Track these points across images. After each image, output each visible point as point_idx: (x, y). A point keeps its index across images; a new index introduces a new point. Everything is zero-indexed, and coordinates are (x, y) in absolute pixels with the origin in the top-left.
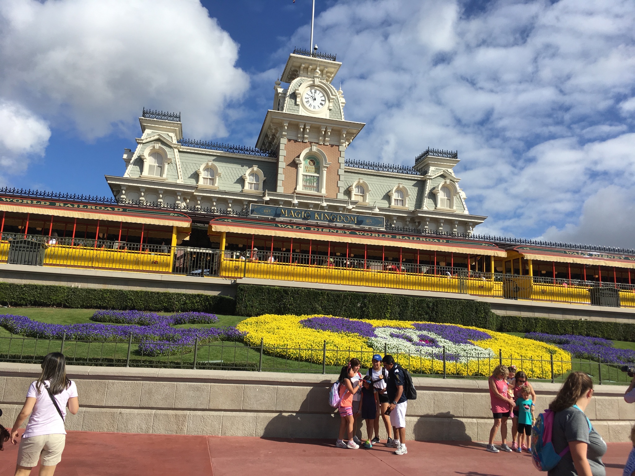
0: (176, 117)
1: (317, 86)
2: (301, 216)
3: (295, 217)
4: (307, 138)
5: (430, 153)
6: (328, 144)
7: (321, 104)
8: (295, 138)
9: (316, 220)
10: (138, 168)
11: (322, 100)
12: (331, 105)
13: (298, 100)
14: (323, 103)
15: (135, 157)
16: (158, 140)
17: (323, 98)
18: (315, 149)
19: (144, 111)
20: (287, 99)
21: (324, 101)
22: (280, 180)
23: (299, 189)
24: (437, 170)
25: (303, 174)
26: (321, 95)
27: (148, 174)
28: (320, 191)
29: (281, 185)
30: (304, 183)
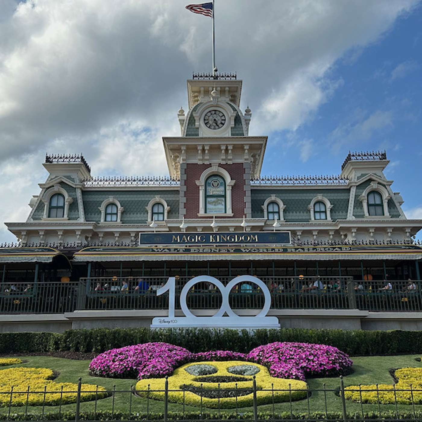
0: (78, 158)
1: (216, 107)
2: (195, 240)
3: (188, 242)
4: (207, 160)
5: (352, 158)
6: (231, 162)
7: (221, 123)
9: (211, 243)
10: (40, 211)
11: (222, 120)
12: (233, 123)
13: (197, 123)
14: (223, 122)
15: (37, 201)
16: (62, 182)
17: (223, 118)
19: (47, 157)
21: (225, 120)
22: (181, 206)
23: (202, 212)
24: (363, 175)
25: (206, 197)
26: (221, 115)
27: (49, 217)
28: (226, 212)
29: (182, 211)
30: (209, 206)
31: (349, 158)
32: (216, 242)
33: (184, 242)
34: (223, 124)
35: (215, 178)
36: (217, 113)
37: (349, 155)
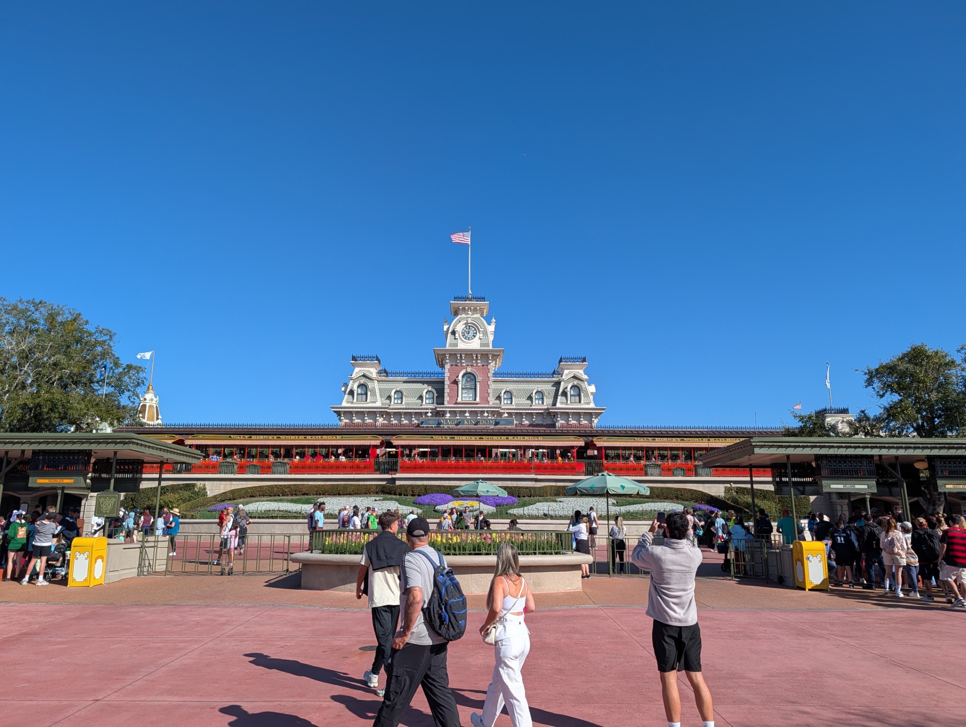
1: (470, 323)
2: (455, 423)
3: (451, 424)
4: (464, 363)
6: (480, 365)
7: (473, 336)
8: (456, 364)
10: (351, 396)
12: (481, 335)
13: (457, 335)
15: (348, 390)
16: (364, 376)
17: (475, 332)
18: (469, 370)
19: (353, 356)
20: (449, 335)
21: (476, 333)
22: (446, 395)
23: (459, 400)
24: (569, 373)
25: (462, 389)
26: (473, 329)
27: (357, 401)
28: (475, 400)
29: (447, 399)
30: (463, 395)
31: (560, 361)
32: (468, 425)
33: (448, 424)
34: (475, 336)
35: (469, 375)
36: (471, 328)
37: (561, 358)
